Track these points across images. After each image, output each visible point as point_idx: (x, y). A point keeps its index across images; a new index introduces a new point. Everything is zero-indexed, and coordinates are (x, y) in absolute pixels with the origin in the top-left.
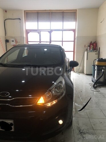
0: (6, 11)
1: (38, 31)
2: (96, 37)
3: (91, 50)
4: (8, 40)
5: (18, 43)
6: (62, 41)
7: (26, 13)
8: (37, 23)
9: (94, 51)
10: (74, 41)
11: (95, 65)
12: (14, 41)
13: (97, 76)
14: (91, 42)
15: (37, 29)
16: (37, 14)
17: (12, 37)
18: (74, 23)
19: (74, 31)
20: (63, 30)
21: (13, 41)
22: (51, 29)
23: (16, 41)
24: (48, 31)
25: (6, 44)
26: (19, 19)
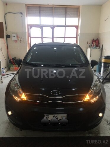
0: (6, 4)
1: (40, 26)
2: (98, 34)
3: (94, 47)
4: (9, 36)
5: (20, 39)
6: (65, 38)
7: (28, 7)
8: (39, 18)
9: (97, 48)
10: (77, 38)
11: (102, 62)
12: (16, 36)
13: (103, 73)
14: (94, 39)
15: (39, 24)
16: (39, 8)
17: (13, 33)
18: (77, 19)
19: (77, 27)
20: (65, 26)
21: (14, 37)
22: (54, 24)
23: (17, 36)
24: (51, 27)
25: (7, 39)
26: (21, 13)
